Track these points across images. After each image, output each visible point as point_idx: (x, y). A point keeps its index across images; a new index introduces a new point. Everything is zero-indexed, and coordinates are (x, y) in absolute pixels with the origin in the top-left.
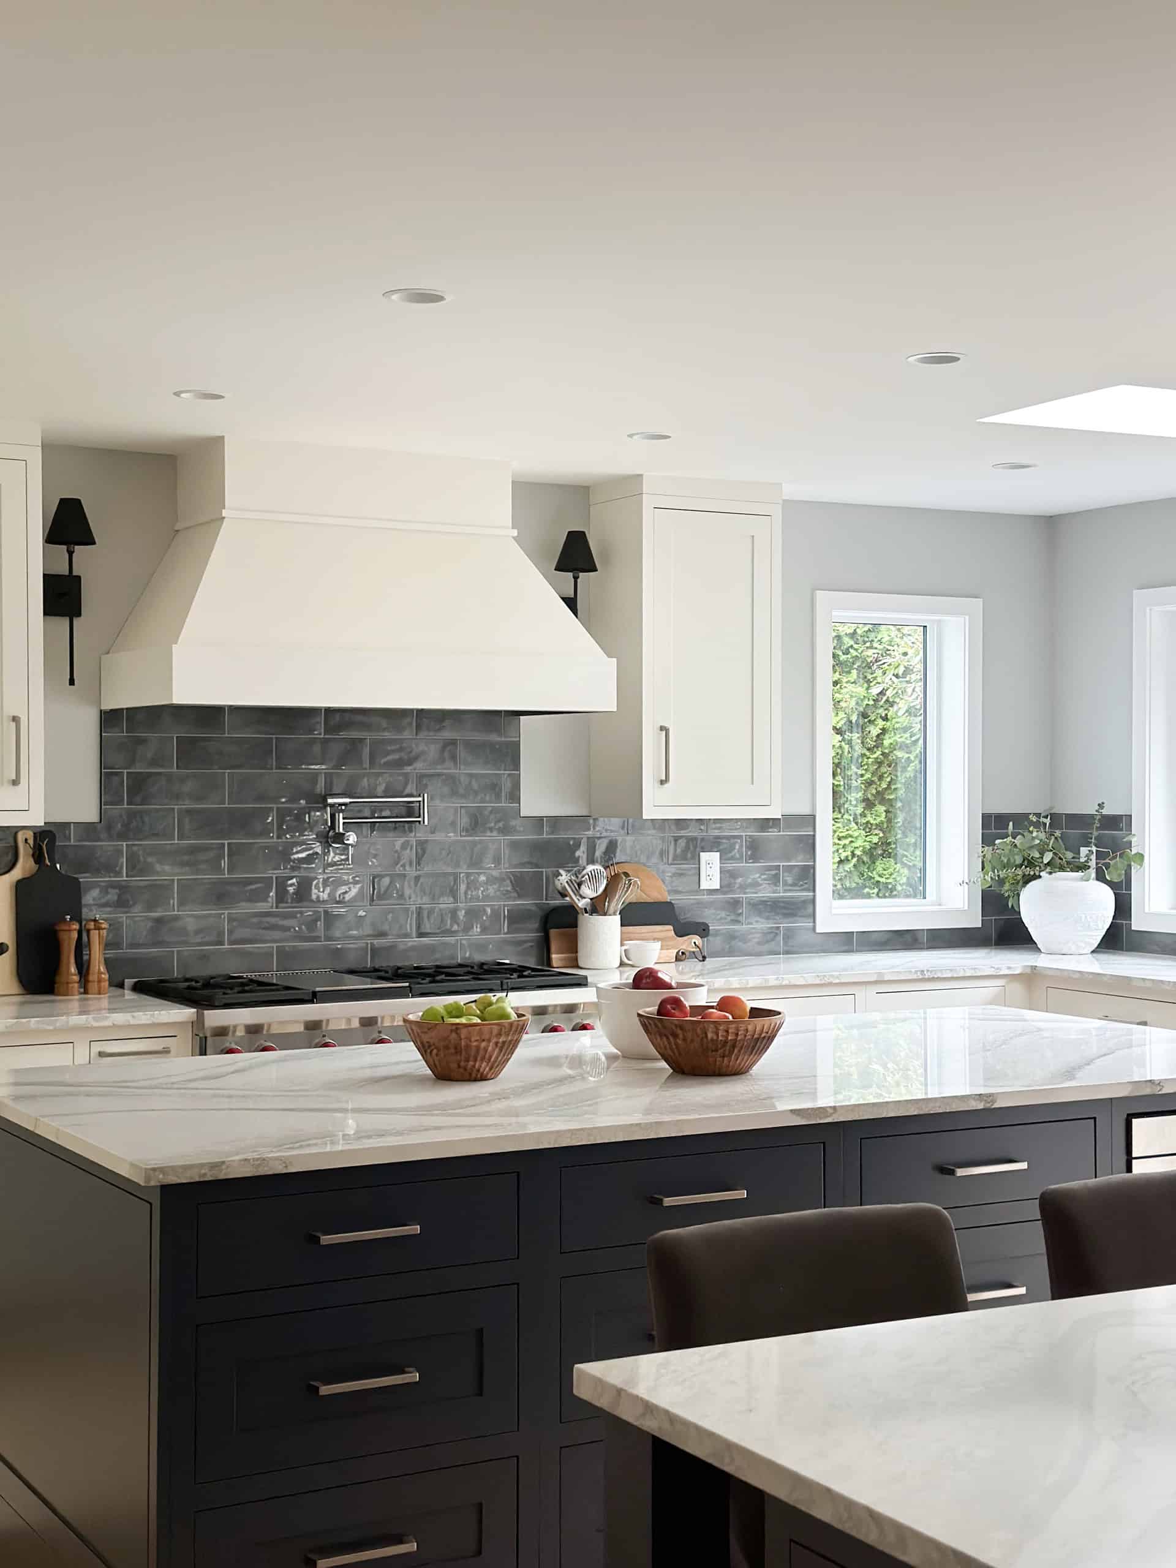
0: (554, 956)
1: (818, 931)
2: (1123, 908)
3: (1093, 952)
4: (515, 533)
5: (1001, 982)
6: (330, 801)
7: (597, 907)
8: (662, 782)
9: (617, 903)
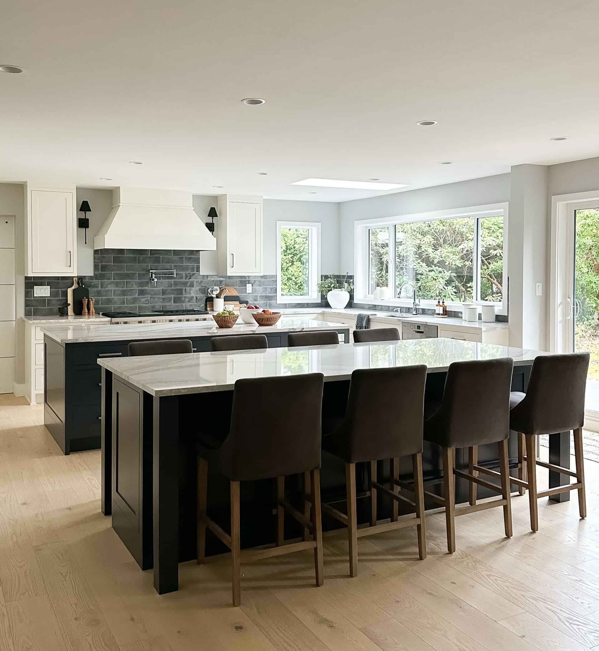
0: (208, 308)
1: (277, 303)
2: (352, 297)
3: (345, 308)
4: (193, 208)
5: (317, 315)
6: (150, 271)
7: (218, 297)
8: (232, 267)
9: (222, 296)
